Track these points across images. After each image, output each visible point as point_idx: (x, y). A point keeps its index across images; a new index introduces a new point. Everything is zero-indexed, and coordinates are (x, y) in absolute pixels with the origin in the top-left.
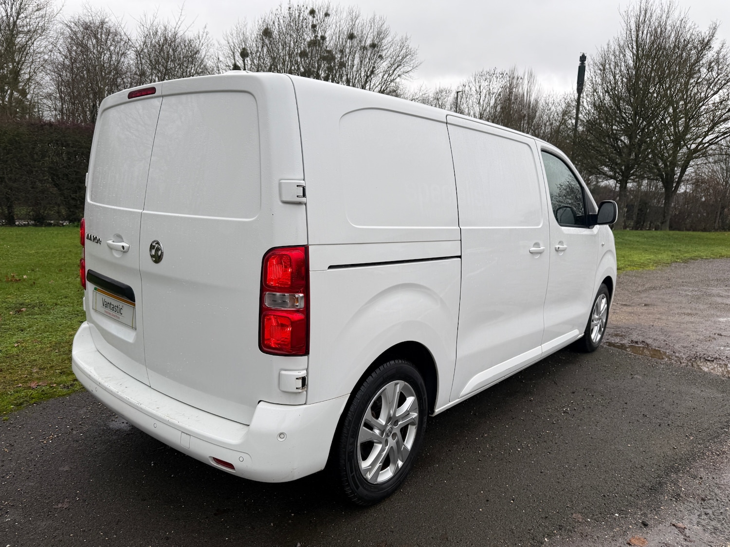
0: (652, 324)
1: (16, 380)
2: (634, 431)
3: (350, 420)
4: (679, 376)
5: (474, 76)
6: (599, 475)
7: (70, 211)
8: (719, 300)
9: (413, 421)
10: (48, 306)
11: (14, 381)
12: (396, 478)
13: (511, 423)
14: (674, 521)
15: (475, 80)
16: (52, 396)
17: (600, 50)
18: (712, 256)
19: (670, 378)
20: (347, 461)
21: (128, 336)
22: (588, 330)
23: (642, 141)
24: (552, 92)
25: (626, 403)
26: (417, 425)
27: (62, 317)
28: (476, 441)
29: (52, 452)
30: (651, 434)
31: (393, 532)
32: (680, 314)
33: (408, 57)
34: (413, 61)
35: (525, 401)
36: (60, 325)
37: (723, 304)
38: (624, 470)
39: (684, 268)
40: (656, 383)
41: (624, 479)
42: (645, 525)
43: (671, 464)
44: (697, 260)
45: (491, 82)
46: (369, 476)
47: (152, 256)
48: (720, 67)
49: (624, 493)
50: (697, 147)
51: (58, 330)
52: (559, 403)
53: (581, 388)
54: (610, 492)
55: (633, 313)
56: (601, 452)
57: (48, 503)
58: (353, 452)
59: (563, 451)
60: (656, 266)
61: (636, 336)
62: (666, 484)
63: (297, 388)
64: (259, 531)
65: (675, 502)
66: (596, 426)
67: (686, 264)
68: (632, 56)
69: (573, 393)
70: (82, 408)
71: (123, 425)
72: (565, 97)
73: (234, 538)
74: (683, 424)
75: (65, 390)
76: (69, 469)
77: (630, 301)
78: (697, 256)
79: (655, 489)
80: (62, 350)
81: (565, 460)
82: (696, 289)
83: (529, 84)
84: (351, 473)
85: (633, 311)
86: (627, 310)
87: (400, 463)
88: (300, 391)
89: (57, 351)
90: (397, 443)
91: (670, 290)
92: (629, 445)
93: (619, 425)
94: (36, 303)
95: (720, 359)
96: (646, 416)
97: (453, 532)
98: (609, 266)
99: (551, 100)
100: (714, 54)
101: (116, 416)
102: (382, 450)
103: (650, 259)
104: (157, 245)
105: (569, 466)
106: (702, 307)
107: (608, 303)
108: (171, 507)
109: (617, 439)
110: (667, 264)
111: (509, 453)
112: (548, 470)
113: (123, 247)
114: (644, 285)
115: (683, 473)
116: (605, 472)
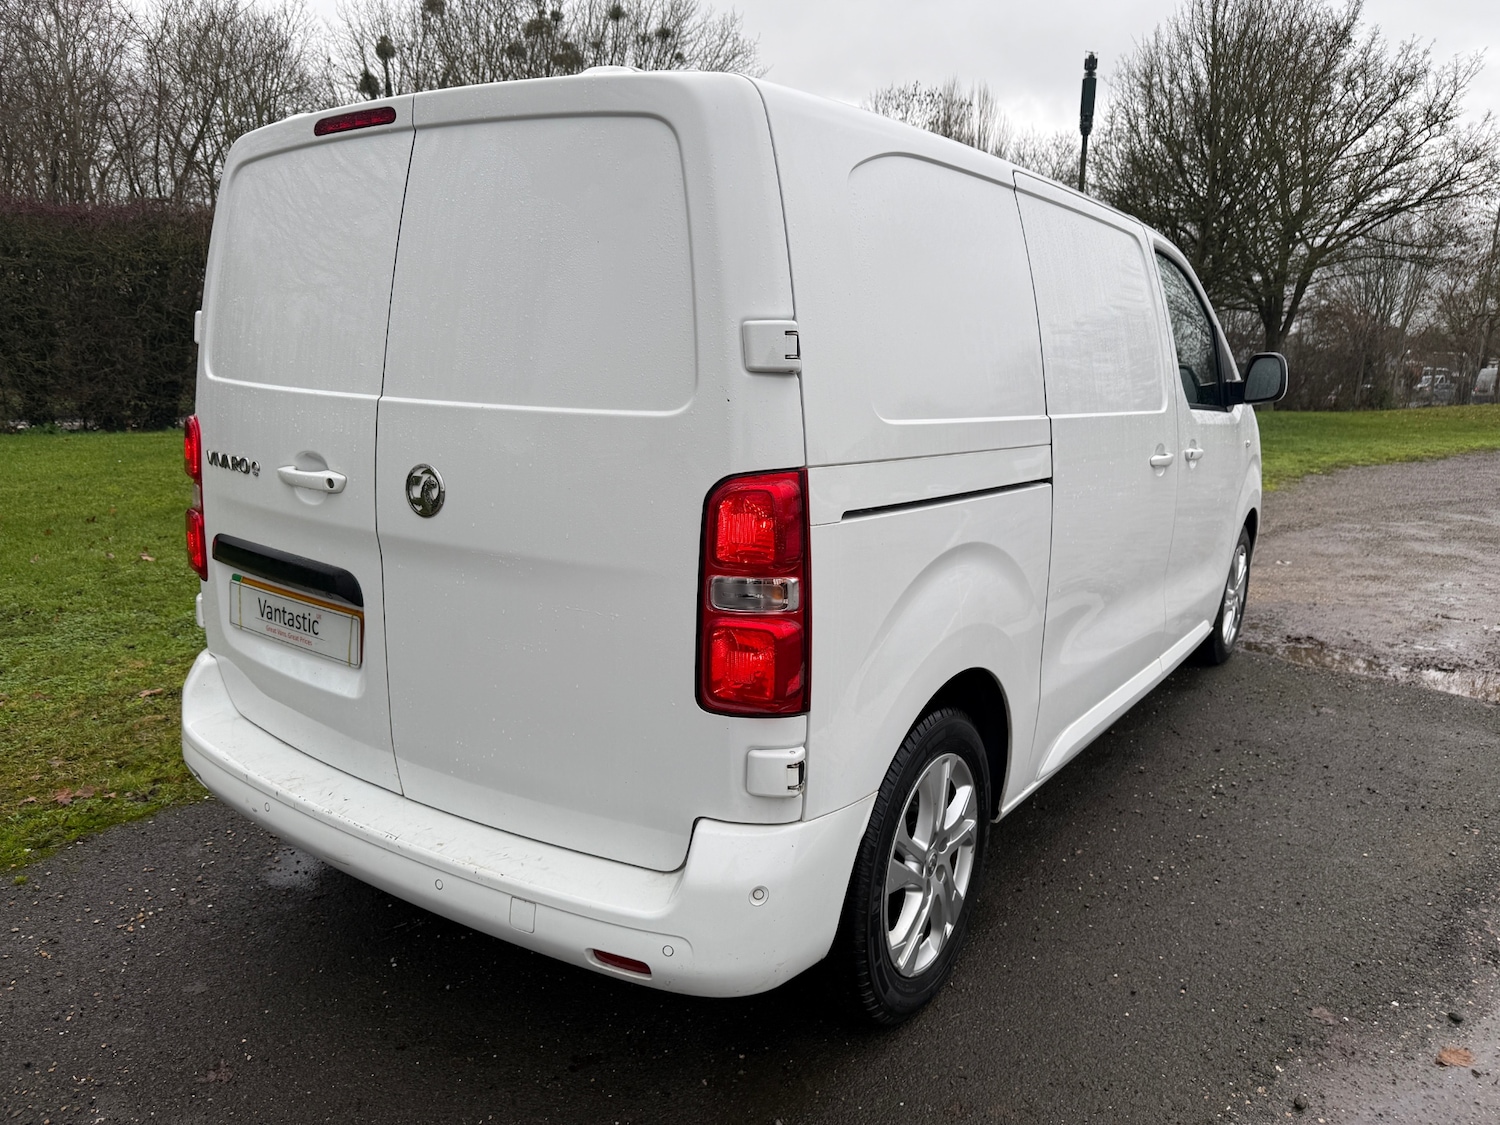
1: (19, 788)
2: (1364, 823)
3: (873, 848)
4: (1403, 705)
5: (874, 100)
6: (1330, 921)
7: (33, 399)
8: (1418, 547)
9: (969, 836)
10: (42, 615)
11: (15, 789)
12: (942, 958)
13: (1120, 822)
15: (877, 106)
16: (113, 820)
17: (1141, 45)
18: (1373, 459)
19: (1389, 712)
20: (869, 936)
21: (342, 684)
22: (1219, 621)
24: (1031, 132)
25: (1326, 767)
26: (974, 845)
27: (83, 639)
28: (1063, 866)
29: (154, 951)
30: (1397, 828)
32: (1356, 579)
33: (737, 59)
34: (750, 68)
35: (1131, 774)
36: (86, 657)
37: (1428, 554)
38: (1374, 908)
39: (1330, 486)
40: (1367, 723)
41: (1382, 928)
42: (1456, 1020)
43: (1459, 887)
44: (1348, 468)
45: (909, 113)
46: (902, 962)
47: (413, 502)
48: (1369, 81)
49: (1393, 957)
50: (1326, 242)
51: (84, 669)
52: (1197, 774)
53: (1229, 740)
54: (1364, 956)
56: (1317, 873)
57: (181, 1073)
58: (878, 915)
59: (1243, 875)
60: (1277, 483)
61: (1291, 626)
62: (1464, 931)
63: (789, 788)
64: (680, 1101)
66: (1287, 817)
67: (1329, 478)
68: (1203, 57)
69: (1218, 751)
70: (191, 845)
71: (297, 876)
72: (1057, 143)
73: (631, 1120)
74: (1450, 804)
75: (140, 805)
76: (207, 988)
78: (1345, 461)
79: (1447, 943)
80: (105, 713)
81: (1254, 894)
82: (1368, 527)
83: (983, 117)
84: (876, 961)
85: (1267, 576)
87: (949, 928)
88: (794, 793)
89: (95, 716)
90: (946, 884)
91: (1319, 532)
92: (1365, 855)
93: (1330, 814)
94: (15, 609)
95: (1465, 666)
96: (1374, 792)
97: (1088, 1068)
99: (1029, 150)
100: (1357, 54)
101: (276, 858)
102: (923, 904)
104: (425, 477)
105: (1265, 907)
106: (1391, 562)
107: (1248, 563)
108: (469, 1059)
109: (1336, 842)
110: (1294, 477)
111: (1140, 888)
112: (1229, 919)
113: (330, 482)
114: (1268, 522)
115: (1487, 905)
116: (1341, 913)
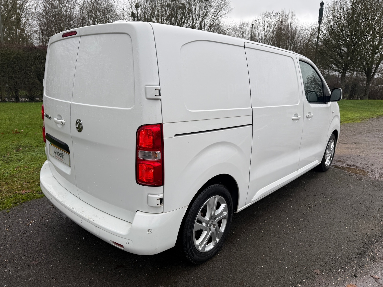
0: (359, 154)
1: (15, 189)
2: (349, 219)
3: (188, 219)
4: (374, 185)
5: (261, 15)
6: (329, 245)
9: (225, 217)
10: (33, 147)
11: (14, 189)
12: (215, 248)
13: (280, 214)
14: (372, 274)
15: (262, 17)
16: (33, 198)
19: (369, 187)
20: (187, 242)
21: (67, 170)
22: (324, 160)
23: (354, 51)
24: (304, 23)
25: (345, 202)
26: (227, 219)
27: (40, 153)
28: (260, 225)
29: (31, 231)
30: (359, 221)
31: (213, 280)
32: (375, 148)
33: (225, 6)
34: (228, 8)
35: (288, 201)
36: (39, 158)
38: (343, 243)
39: (377, 121)
40: (361, 190)
41: (343, 248)
42: (356, 276)
43: (370, 239)
45: (271, 19)
46: (200, 249)
47: (77, 128)
49: (344, 257)
51: (38, 161)
52: (307, 202)
53: (319, 193)
54: (335, 256)
55: (348, 148)
56: (331, 232)
57: (27, 261)
58: (191, 236)
59: (309, 231)
60: (361, 120)
61: (350, 161)
62: (368, 251)
63: (157, 205)
64: (139, 279)
65: (373, 263)
66: (328, 216)
67: (378, 119)
68: (350, 2)
69: (315, 196)
70: (48, 205)
72: (312, 26)
73: (126, 282)
74: (377, 215)
75: (40, 194)
76: (40, 241)
77: (346, 141)
79: (361, 254)
81: (310, 236)
83: (292, 19)
84: (190, 248)
85: (348, 147)
86: (345, 146)
87: (218, 240)
88: (159, 206)
89: (37, 173)
90: (216, 229)
91: (368, 135)
92: (346, 228)
93: (340, 215)
94: (27, 146)
96: (356, 210)
97: (246, 280)
98: (336, 124)
99: (304, 28)
102: (207, 234)
103: (358, 116)
104: (79, 122)
105: (312, 240)
107: (335, 144)
108: (93, 263)
109: (339, 224)
110: (367, 119)
111: (279, 232)
112: (300, 243)
113: (62, 122)
114: (354, 131)
115: (377, 244)
116: (333, 243)
